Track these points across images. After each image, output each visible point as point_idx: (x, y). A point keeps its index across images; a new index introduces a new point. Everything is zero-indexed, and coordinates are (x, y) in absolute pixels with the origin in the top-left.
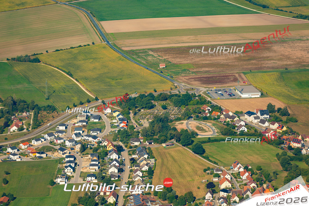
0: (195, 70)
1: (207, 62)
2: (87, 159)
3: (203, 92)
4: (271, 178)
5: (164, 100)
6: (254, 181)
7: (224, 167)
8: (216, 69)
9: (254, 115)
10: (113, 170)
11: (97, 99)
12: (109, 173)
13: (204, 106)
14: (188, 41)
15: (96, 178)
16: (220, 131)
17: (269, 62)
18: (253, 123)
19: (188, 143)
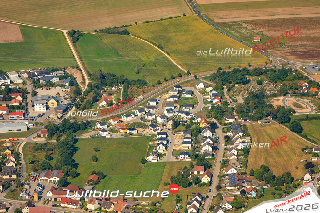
0: (291, 44)
1: (304, 36)
2: (180, 136)
5: (259, 75)
8: (313, 43)
10: (207, 148)
11: (189, 74)
12: (203, 152)
13: (301, 82)
14: (283, 13)
15: (189, 157)
16: (319, 109)
19: (285, 120)
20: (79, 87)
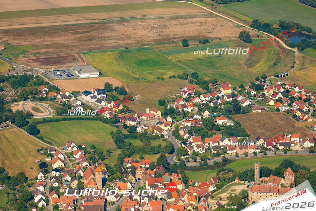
0: (34, 52)
1: (47, 43)
3: (41, 73)
4: (104, 156)
5: (1, 82)
6: (87, 159)
7: (58, 147)
8: (56, 50)
9: (91, 95)
13: (41, 87)
14: (29, 22)
16: (56, 112)
17: (110, 42)
18: (90, 103)
19: (23, 124)
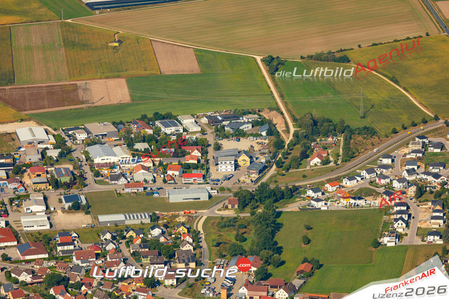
2: (426, 208)
11: (437, 118)
15: (441, 238)
20: (281, 137)
